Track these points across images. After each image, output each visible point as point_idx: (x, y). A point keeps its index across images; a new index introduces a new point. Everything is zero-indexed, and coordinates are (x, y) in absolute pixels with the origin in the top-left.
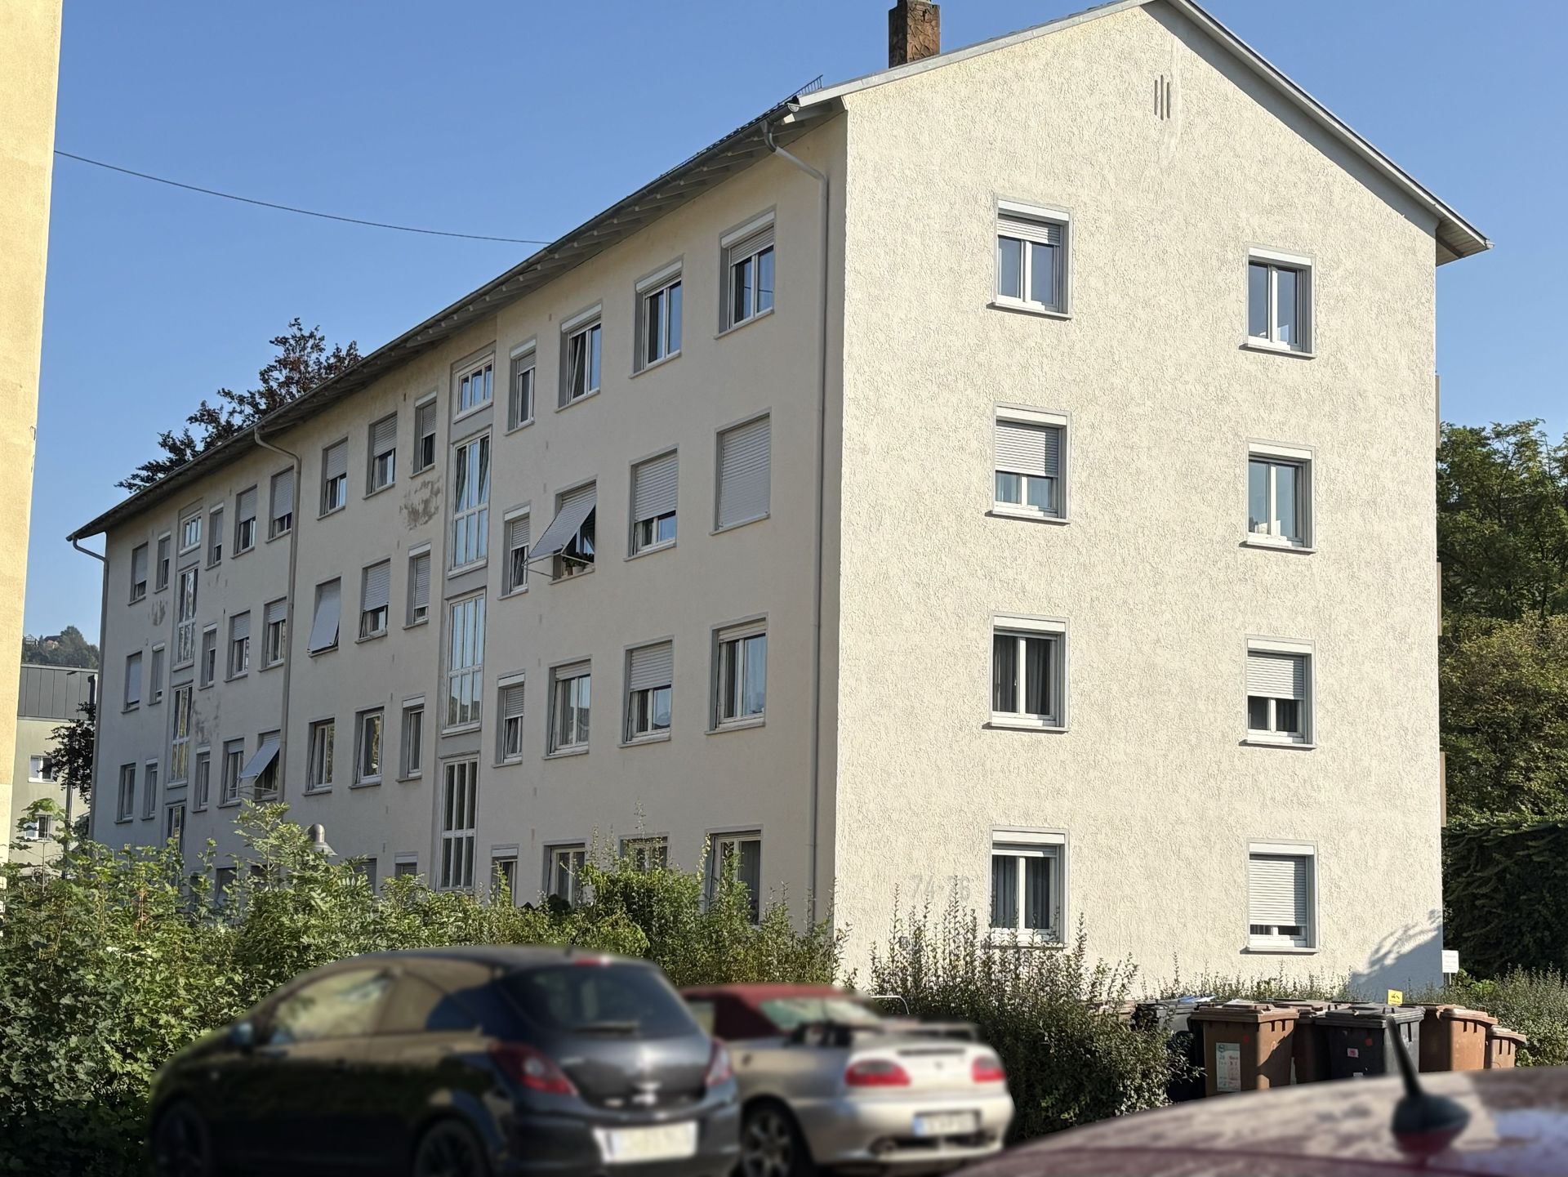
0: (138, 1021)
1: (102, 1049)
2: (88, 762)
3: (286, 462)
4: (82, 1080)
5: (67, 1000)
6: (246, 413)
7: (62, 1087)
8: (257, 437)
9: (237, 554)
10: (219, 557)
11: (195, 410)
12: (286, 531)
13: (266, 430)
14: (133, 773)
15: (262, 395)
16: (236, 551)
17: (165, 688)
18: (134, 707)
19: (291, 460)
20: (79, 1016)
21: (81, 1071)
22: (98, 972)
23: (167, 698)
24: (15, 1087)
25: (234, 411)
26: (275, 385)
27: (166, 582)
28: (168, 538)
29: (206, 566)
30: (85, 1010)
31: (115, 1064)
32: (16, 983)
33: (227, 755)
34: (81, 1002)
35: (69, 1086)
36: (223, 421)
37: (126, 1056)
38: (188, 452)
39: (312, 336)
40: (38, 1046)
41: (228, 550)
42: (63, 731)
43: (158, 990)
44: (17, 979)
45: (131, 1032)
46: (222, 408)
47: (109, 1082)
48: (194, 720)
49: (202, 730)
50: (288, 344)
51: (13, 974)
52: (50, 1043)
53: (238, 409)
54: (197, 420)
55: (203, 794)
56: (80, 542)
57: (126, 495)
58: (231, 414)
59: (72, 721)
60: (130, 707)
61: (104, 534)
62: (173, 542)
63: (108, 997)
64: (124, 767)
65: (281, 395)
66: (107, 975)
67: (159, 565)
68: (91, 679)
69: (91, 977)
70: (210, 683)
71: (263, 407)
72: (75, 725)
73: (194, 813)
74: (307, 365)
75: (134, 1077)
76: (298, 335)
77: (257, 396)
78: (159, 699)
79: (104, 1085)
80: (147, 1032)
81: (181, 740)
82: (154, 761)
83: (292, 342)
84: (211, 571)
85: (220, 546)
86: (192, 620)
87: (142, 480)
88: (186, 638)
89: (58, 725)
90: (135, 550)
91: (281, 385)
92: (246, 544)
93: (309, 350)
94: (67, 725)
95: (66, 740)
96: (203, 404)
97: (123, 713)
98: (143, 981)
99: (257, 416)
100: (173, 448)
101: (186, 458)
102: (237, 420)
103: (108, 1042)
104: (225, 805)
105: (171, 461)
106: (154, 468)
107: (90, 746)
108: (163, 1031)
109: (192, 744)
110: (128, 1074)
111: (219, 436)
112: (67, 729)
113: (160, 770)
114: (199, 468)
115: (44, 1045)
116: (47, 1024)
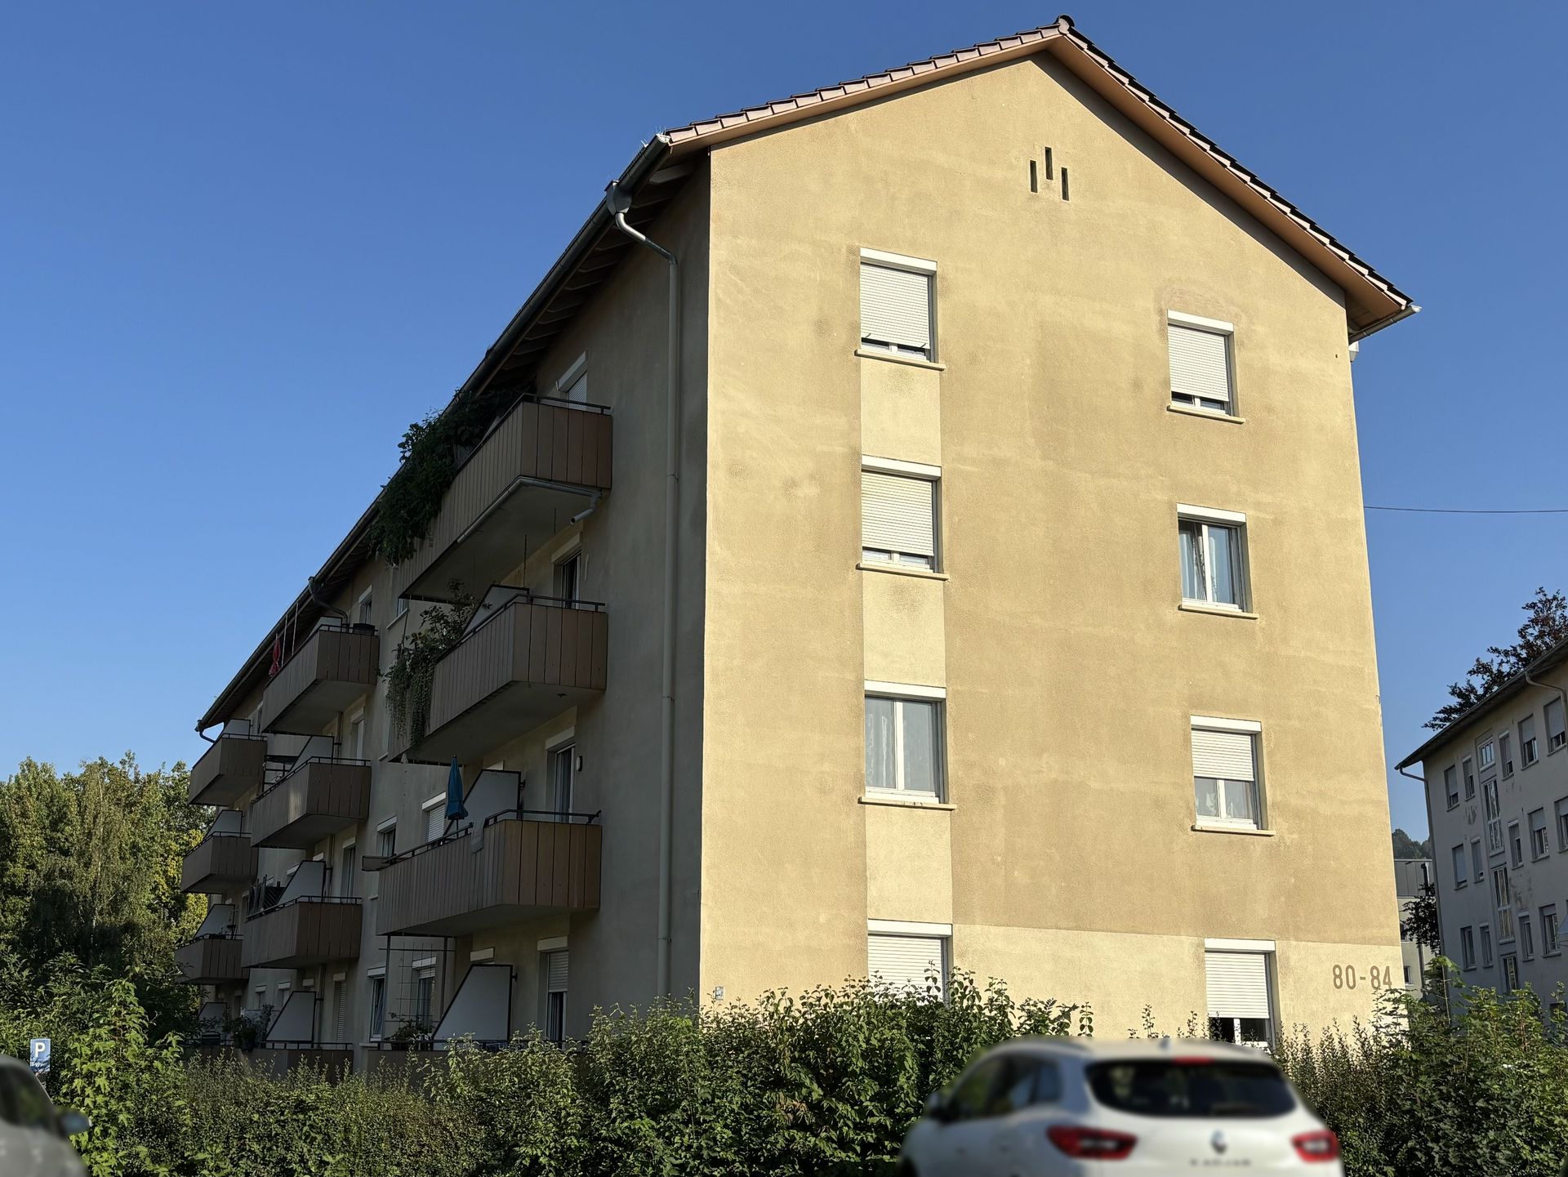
0: (1537, 1121)
1: (1514, 1141)
2: (1434, 927)
3: (1554, 694)
4: (1502, 1165)
5: (1480, 1103)
6: (1511, 662)
7: (1488, 1168)
8: (1528, 679)
9: (1525, 767)
10: (1511, 771)
11: (1472, 666)
12: (1562, 746)
13: (1535, 673)
14: (1470, 933)
15: (1522, 647)
16: (1525, 764)
17: (1485, 870)
18: (1463, 885)
19: (1557, 692)
20: (1492, 1116)
21: (1501, 1157)
22: (1501, 1083)
23: (1488, 876)
24: (1453, 1167)
25: (1502, 662)
26: (1531, 639)
27: (1473, 792)
28: (1470, 760)
29: (1502, 778)
30: (1496, 1110)
31: (1526, 1152)
32: (1441, 1090)
33: (1543, 917)
34: (1492, 1105)
35: (1493, 1168)
36: (1495, 670)
37: (1534, 1148)
38: (1472, 696)
39: (1555, 598)
40: (1465, 1137)
41: (1517, 764)
42: (1411, 905)
43: (1549, 1097)
44: (1441, 1087)
45: (1533, 1129)
46: (1492, 661)
47: (1523, 1166)
48: (1511, 893)
49: (1520, 899)
50: (1536, 608)
51: (1438, 1084)
52: (1474, 1135)
53: (1505, 660)
54: (1475, 672)
55: (1529, 946)
56: (1404, 770)
57: (1431, 734)
58: (1500, 664)
59: (1416, 897)
60: (1460, 885)
61: (1421, 762)
62: (1474, 762)
63: (1512, 1102)
64: (1463, 929)
65: (1537, 645)
66: (1509, 1086)
67: (1466, 781)
68: (1423, 866)
69: (1496, 1086)
70: (1520, 864)
71: (1525, 655)
72: (1419, 900)
73: (1524, 962)
74: (1554, 620)
75: (1542, 1164)
76: (1544, 599)
77: (1518, 648)
78: (1481, 878)
79: (1520, 1169)
80: (1546, 1130)
81: (1504, 908)
82: (1486, 924)
83: (1540, 605)
84: (1506, 781)
85: (1511, 762)
86: (1497, 819)
87: (1441, 720)
88: (1495, 829)
89: (1409, 900)
90: (1446, 771)
91: (1537, 638)
92: (1531, 758)
93: (1554, 609)
94: (1414, 900)
95: (1414, 912)
96: (1478, 660)
97: (1456, 890)
98: (1536, 1091)
99: (1520, 663)
100: (1460, 695)
101: (1471, 701)
102: (1506, 668)
103: (1518, 1136)
104: (1547, 955)
105: (1460, 704)
106: (1448, 711)
107: (1434, 915)
108: (1558, 1129)
109: (1514, 911)
110: (1537, 1161)
111: (1494, 682)
112: (1414, 903)
113: (1491, 930)
114: (1485, 707)
115: (1470, 1137)
116: (1471, 1121)
